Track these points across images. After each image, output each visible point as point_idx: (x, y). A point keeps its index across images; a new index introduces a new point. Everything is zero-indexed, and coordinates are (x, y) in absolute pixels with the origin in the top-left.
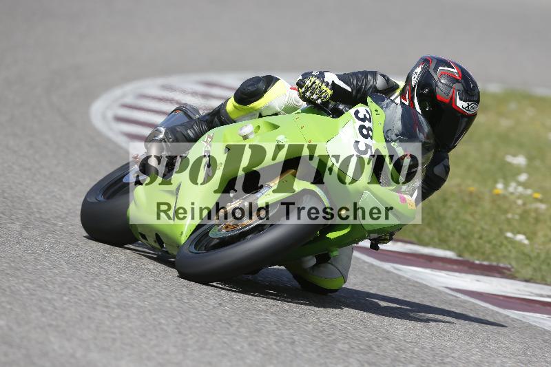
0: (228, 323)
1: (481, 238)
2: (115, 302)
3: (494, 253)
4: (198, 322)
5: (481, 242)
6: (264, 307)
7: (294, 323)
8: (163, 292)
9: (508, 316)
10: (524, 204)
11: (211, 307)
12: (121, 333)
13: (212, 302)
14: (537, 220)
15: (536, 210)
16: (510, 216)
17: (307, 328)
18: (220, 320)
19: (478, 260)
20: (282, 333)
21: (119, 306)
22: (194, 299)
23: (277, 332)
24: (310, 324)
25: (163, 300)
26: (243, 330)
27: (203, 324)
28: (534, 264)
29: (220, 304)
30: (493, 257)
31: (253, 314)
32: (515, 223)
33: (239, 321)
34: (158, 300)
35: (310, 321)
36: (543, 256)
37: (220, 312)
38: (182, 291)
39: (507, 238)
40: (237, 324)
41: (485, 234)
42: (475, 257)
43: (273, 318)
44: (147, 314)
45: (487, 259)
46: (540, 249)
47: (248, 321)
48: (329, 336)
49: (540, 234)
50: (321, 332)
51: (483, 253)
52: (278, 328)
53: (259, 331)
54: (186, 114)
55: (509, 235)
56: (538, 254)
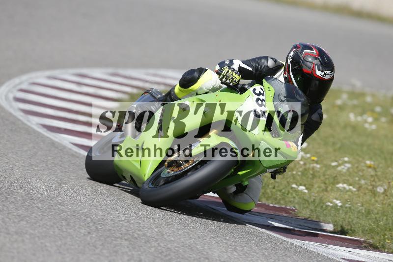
0: (94, 246)
1: (274, 188)
2: (14, 230)
3: (283, 199)
4: (72, 245)
5: (274, 190)
6: (120, 236)
7: (141, 246)
8: (48, 223)
9: (293, 244)
10: (305, 164)
11: (82, 235)
12: (18, 253)
13: (83, 231)
14: (314, 176)
15: (313, 168)
16: (294, 172)
17: (150, 250)
18: (89, 244)
19: (272, 203)
20: (133, 254)
21: (16, 233)
22: (70, 229)
23: (130, 253)
24: (152, 247)
25: (48, 229)
26: (105, 251)
27: (77, 246)
28: (312, 207)
29: (89, 233)
30: (282, 202)
31: (112, 240)
32: (298, 178)
33: (102, 245)
34: (45, 229)
35: (153, 245)
36: (317, 201)
37: (88, 238)
38: (62, 223)
39: (292, 188)
40: (101, 247)
41: (277, 185)
42: (270, 202)
43: (126, 243)
44: (37, 239)
45: (278, 203)
46: (316, 196)
47: (108, 245)
48: (166, 256)
49: (316, 186)
50: (161, 253)
51: (276, 199)
52: (130, 250)
53: (116, 252)
54: (152, 95)
55: (294, 186)
56: (314, 200)
